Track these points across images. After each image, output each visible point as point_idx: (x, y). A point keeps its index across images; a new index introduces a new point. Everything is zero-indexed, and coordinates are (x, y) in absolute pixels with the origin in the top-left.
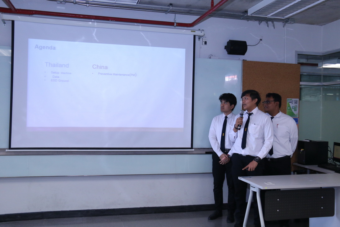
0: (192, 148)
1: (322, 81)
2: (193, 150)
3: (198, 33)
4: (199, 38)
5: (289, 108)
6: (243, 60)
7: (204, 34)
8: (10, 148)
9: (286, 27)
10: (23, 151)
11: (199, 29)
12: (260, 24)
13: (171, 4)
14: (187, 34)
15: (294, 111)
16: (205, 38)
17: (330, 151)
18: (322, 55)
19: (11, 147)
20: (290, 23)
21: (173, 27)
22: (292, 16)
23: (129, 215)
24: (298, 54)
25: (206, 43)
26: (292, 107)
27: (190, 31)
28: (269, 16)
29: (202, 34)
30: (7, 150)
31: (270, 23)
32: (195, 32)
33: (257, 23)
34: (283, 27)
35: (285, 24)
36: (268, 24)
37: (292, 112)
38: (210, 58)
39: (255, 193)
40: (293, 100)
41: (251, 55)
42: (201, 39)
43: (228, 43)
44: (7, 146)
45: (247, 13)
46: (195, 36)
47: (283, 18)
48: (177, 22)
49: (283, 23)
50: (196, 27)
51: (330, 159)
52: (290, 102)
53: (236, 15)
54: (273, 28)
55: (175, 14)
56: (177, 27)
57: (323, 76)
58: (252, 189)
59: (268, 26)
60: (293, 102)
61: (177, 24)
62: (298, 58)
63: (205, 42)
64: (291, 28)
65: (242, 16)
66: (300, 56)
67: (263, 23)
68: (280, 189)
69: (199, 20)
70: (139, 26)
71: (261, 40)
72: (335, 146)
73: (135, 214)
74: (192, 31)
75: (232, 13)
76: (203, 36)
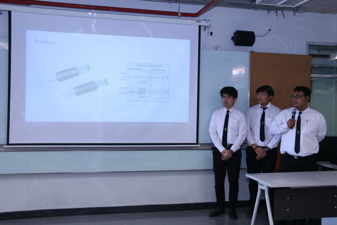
0: (197, 143)
1: (335, 73)
2: (199, 145)
3: (203, 23)
4: (205, 29)
6: (251, 51)
7: (210, 25)
8: (8, 144)
9: (296, 16)
10: (22, 147)
11: (205, 20)
12: (268, 14)
14: (192, 25)
16: (211, 28)
18: (334, 45)
19: (10, 143)
20: (301, 12)
21: (177, 17)
22: (302, 4)
23: (132, 214)
24: (309, 45)
25: (211, 34)
27: (195, 21)
28: (279, 4)
29: (207, 24)
30: (5, 146)
31: (279, 12)
32: (200, 22)
33: (265, 12)
34: (294, 16)
35: (295, 14)
36: (277, 13)
38: (216, 49)
41: (259, 46)
42: (207, 30)
43: (235, 33)
44: (5, 142)
45: (255, 2)
46: (200, 27)
47: (293, 7)
48: (181, 12)
49: (293, 12)
50: (201, 17)
53: (244, 4)
54: (283, 17)
55: (180, 3)
56: (181, 17)
57: (335, 68)
58: (260, 187)
59: (277, 16)
61: (182, 15)
62: (309, 49)
63: (211, 32)
64: (301, 17)
65: (250, 5)
66: (311, 46)
67: (272, 13)
68: (290, 187)
69: (205, 9)
70: (141, 16)
71: (270, 30)
73: (139, 212)
74: (197, 22)
75: (239, 2)
76: (208, 27)
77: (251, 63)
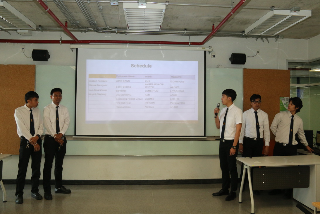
0: (205, 136)
1: (309, 83)
3: (207, 49)
4: (209, 53)
5: (281, 104)
6: (244, 68)
7: (213, 50)
8: (75, 135)
9: (278, 42)
10: (84, 138)
11: (209, 46)
12: (257, 40)
13: (185, 29)
14: (199, 51)
15: (286, 106)
16: (214, 52)
17: (315, 138)
18: (308, 62)
19: (76, 135)
20: (280, 39)
21: (188, 46)
22: (280, 33)
23: (158, 185)
24: (289, 62)
25: (214, 56)
26: (284, 103)
27: (201, 48)
28: (261, 34)
29: (210, 50)
30: (73, 137)
31: (264, 39)
32: (205, 48)
33: (255, 39)
34: (276, 41)
35: (277, 39)
36: (263, 40)
37: (284, 107)
38: (218, 67)
39: (247, 169)
40: (285, 98)
41: (250, 64)
42: (211, 53)
43: (231, 55)
45: (244, 33)
46: (205, 52)
47: (273, 35)
48: (191, 42)
49: (276, 38)
50: (206, 45)
51: (314, 144)
52: (282, 100)
53: (236, 34)
54: (268, 43)
55: (190, 36)
56: (191, 46)
57: (310, 78)
58: (245, 167)
59: (263, 42)
60: (285, 100)
61: (191, 44)
62: (289, 64)
63: (214, 55)
64: (281, 41)
65: (241, 35)
67: (259, 39)
68: (265, 166)
69: (207, 39)
70: (159, 46)
71: (258, 52)
72: (318, 134)
73: (163, 184)
74: (202, 48)
75: (233, 33)
76: (211, 51)
77: (244, 76)
